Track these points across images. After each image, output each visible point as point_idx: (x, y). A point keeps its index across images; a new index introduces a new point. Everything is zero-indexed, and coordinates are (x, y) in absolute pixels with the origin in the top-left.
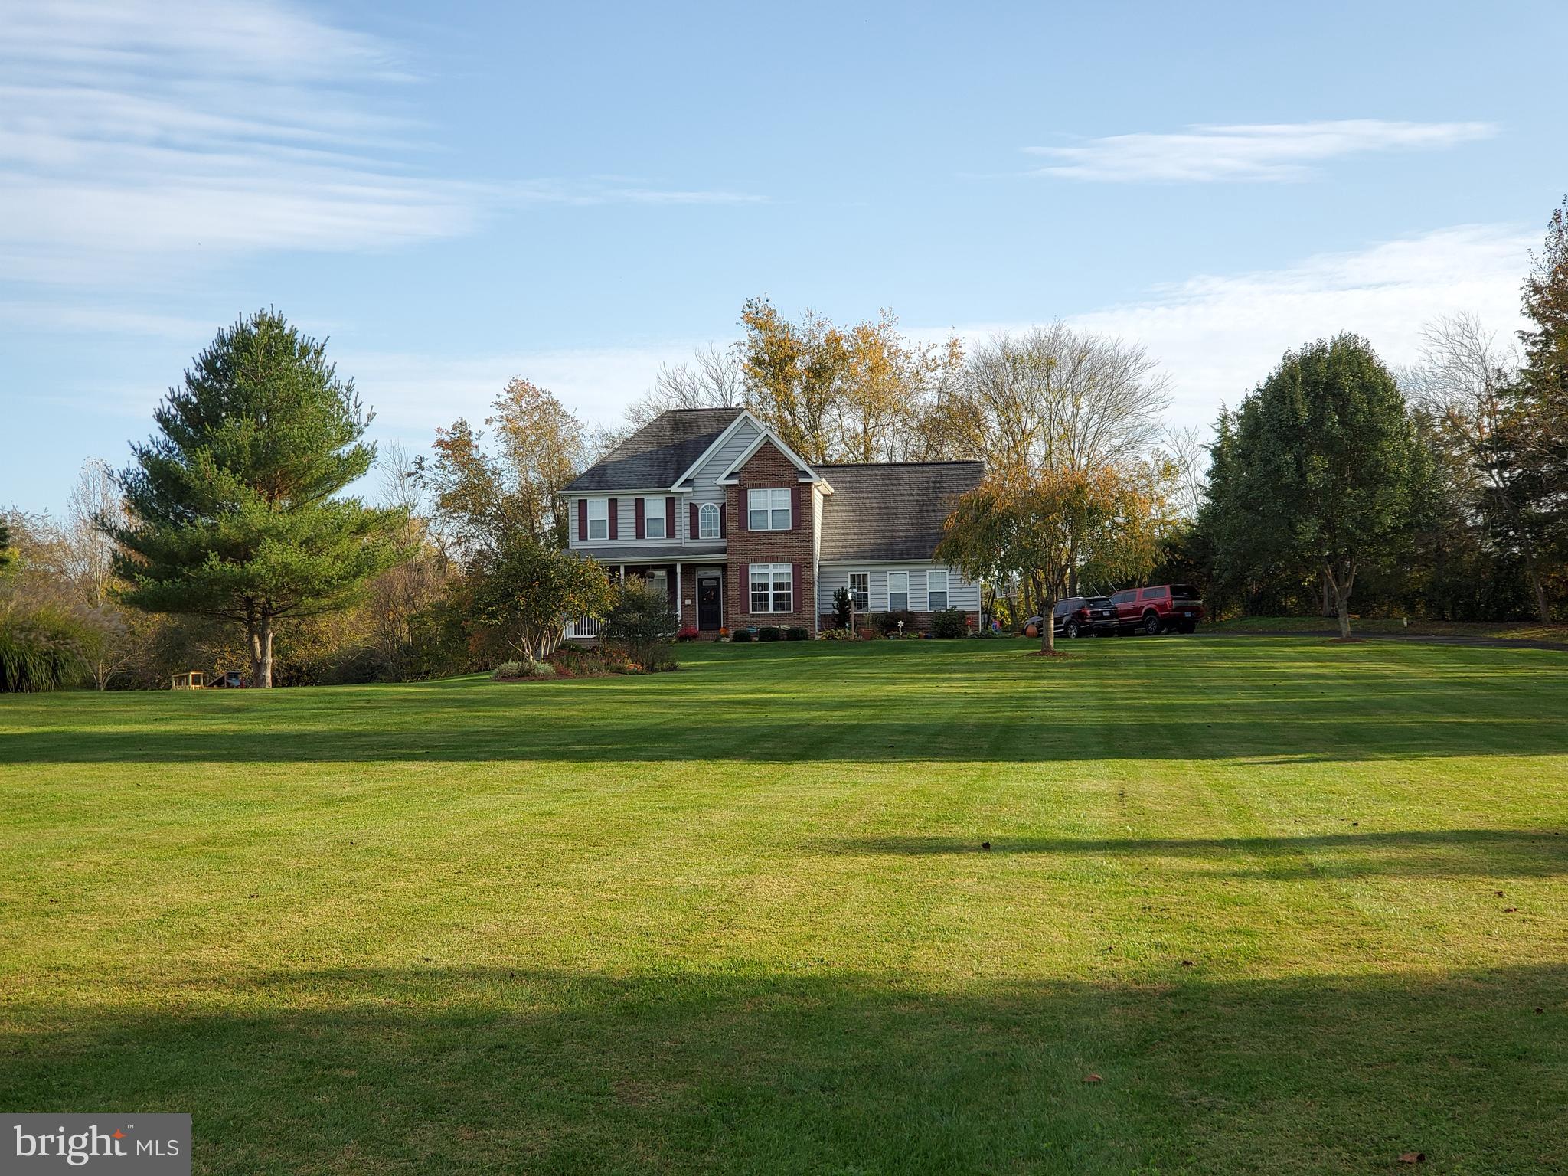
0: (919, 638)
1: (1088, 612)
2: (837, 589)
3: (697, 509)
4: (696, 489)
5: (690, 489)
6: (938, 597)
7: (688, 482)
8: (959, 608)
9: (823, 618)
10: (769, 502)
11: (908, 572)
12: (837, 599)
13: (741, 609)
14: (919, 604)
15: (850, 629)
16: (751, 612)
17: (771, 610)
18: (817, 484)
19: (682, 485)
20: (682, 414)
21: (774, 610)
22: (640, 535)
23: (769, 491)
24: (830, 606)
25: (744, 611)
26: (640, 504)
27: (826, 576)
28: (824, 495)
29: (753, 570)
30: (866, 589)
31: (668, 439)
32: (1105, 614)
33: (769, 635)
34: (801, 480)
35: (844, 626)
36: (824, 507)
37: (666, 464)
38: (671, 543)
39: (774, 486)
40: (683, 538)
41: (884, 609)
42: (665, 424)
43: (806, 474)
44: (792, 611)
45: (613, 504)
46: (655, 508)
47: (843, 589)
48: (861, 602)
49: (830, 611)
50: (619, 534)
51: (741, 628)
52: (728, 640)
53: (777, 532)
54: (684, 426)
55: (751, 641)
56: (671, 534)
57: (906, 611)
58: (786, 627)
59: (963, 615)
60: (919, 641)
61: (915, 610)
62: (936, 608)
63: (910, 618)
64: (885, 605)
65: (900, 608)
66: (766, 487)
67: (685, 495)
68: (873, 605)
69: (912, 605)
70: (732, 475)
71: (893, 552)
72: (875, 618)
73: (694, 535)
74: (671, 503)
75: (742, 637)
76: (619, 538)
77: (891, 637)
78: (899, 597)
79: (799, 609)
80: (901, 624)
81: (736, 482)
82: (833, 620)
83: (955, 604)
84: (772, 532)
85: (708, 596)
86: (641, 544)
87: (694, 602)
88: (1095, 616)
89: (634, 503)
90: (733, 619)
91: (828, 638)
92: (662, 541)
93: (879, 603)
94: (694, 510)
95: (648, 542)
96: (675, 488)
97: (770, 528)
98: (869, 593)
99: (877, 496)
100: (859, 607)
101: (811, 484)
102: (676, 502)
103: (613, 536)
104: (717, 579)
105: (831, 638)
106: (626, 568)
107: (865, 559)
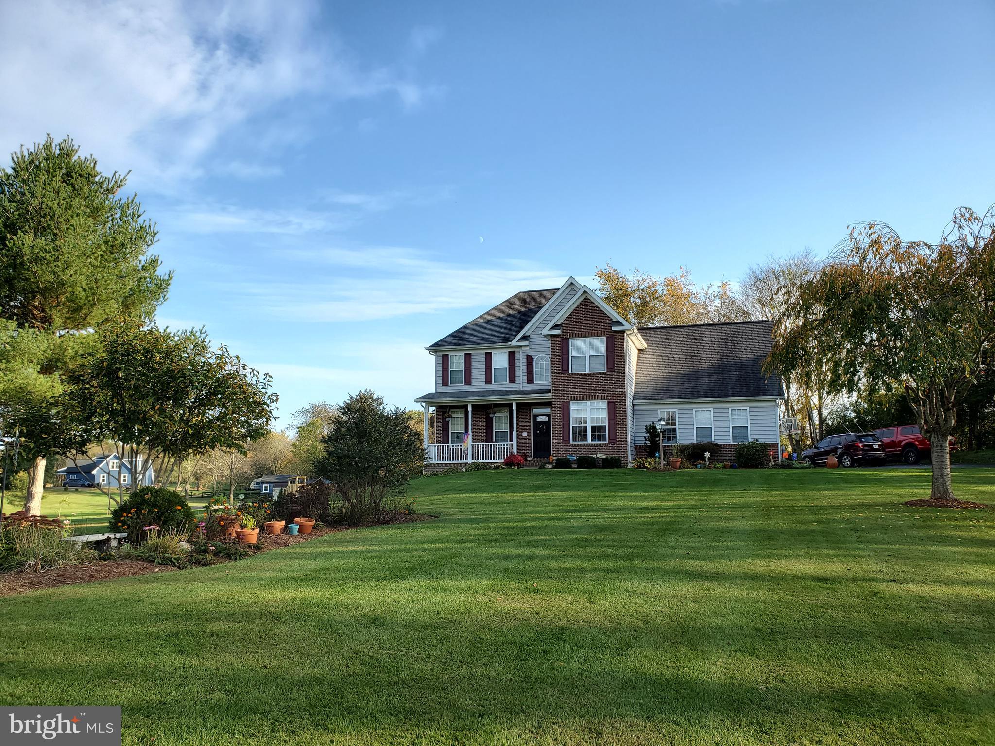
0: (725, 467)
1: (861, 445)
2: (648, 424)
3: (532, 359)
4: (531, 343)
5: (526, 343)
6: (740, 431)
7: (525, 338)
8: (761, 441)
9: (637, 448)
10: (587, 350)
11: (711, 409)
12: (648, 432)
13: (563, 439)
14: (723, 437)
15: (660, 458)
16: (572, 442)
17: (589, 441)
18: (628, 332)
19: (520, 340)
20: (530, 294)
21: (592, 441)
22: (488, 381)
23: (587, 339)
24: (642, 438)
25: (566, 441)
26: (489, 356)
27: (640, 412)
28: (639, 350)
29: (574, 406)
30: (674, 424)
31: (516, 309)
32: (874, 446)
33: (586, 462)
34: (614, 328)
35: (653, 456)
36: (639, 359)
37: (511, 327)
38: (513, 387)
39: (591, 335)
40: (521, 382)
41: (692, 441)
42: (516, 300)
43: (619, 323)
44: (607, 442)
45: (468, 357)
46: (500, 360)
47: (653, 423)
48: (670, 434)
49: (642, 442)
50: (472, 381)
51: (564, 456)
52: (550, 466)
53: (594, 374)
54: (530, 301)
55: (571, 467)
56: (512, 380)
57: (711, 443)
58: (602, 456)
59: (765, 446)
60: (725, 470)
61: (719, 442)
62: (740, 441)
63: (715, 449)
64: (692, 438)
65: (705, 441)
66: (584, 336)
67: (523, 348)
68: (681, 438)
69: (716, 437)
70: (555, 327)
71: (698, 392)
72: (683, 449)
73: (530, 380)
74: (512, 355)
75: (563, 464)
76: (473, 384)
77: (699, 466)
78: (704, 431)
79: (613, 440)
80: (707, 454)
81: (558, 332)
82: (645, 450)
83: (756, 437)
84: (589, 374)
85: (540, 430)
86: (489, 388)
87: (529, 434)
88: (867, 448)
89: (484, 356)
90: (557, 449)
91: (639, 467)
92: (506, 385)
93: (686, 437)
94: (530, 360)
95: (494, 387)
96: (514, 343)
97: (588, 371)
98: (677, 427)
99: (683, 349)
100: (669, 439)
101: (623, 332)
102: (517, 355)
103: (468, 382)
104: (549, 416)
105: (641, 466)
106: (473, 406)
107: (673, 398)
